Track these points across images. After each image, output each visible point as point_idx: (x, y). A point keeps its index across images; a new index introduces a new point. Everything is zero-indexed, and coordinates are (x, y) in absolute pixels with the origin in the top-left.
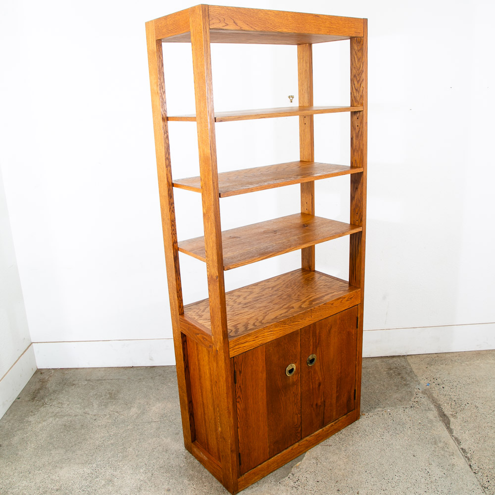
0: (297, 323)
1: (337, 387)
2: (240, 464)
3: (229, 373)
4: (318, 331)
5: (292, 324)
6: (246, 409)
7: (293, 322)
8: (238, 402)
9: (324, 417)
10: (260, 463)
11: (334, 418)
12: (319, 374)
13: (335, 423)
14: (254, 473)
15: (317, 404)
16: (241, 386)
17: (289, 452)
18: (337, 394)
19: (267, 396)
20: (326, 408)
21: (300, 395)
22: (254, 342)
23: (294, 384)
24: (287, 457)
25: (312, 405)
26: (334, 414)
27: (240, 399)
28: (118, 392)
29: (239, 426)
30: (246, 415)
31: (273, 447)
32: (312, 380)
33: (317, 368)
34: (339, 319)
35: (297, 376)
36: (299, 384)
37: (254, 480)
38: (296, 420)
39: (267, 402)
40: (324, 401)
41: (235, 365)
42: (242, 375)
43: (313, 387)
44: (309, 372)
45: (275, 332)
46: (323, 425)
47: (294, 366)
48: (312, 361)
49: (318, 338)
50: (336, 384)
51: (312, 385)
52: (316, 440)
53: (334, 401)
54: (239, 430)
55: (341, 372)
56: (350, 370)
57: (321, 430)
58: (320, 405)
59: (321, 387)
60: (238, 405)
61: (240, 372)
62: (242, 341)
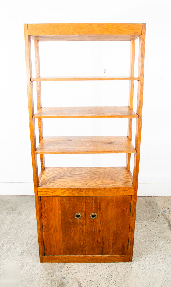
0: (82, 192)
1: (113, 237)
2: (45, 249)
3: (37, 203)
4: (98, 202)
5: (79, 192)
6: (48, 224)
7: (80, 191)
8: (43, 219)
9: (103, 250)
10: (57, 254)
11: (111, 253)
12: (99, 225)
13: (111, 257)
14: (53, 258)
15: (97, 241)
16: (45, 212)
17: (76, 258)
18: (114, 241)
19: (62, 223)
20: (104, 245)
21: (85, 231)
22: (53, 193)
23: (80, 224)
24: (75, 259)
25: (94, 240)
26: (111, 251)
27: (44, 218)
28: (16, 207)
29: (43, 231)
30: (48, 227)
31: (66, 250)
32: (94, 226)
33: (98, 222)
34: (116, 199)
35: (83, 220)
36: (85, 225)
37: (53, 261)
38: (82, 243)
39: (62, 226)
40: (103, 241)
41: (41, 201)
42: (45, 207)
43: (94, 230)
44: (92, 222)
45: (67, 193)
46: (102, 253)
47: (80, 214)
48: (94, 216)
49: (98, 205)
50: (112, 235)
51: (94, 229)
52: (97, 260)
53: (111, 244)
54: (43, 233)
55: (116, 230)
56: (124, 231)
57: (100, 256)
58: (100, 243)
59: (101, 233)
60: (43, 221)
61: (45, 205)
62: (46, 191)
